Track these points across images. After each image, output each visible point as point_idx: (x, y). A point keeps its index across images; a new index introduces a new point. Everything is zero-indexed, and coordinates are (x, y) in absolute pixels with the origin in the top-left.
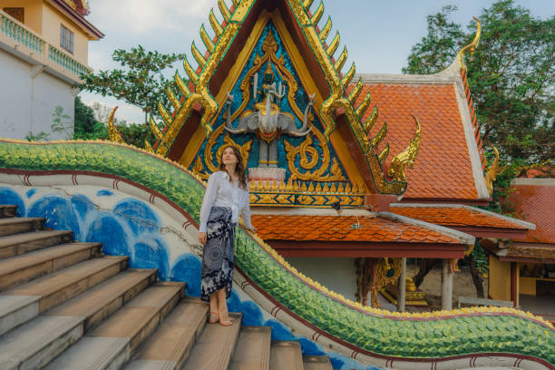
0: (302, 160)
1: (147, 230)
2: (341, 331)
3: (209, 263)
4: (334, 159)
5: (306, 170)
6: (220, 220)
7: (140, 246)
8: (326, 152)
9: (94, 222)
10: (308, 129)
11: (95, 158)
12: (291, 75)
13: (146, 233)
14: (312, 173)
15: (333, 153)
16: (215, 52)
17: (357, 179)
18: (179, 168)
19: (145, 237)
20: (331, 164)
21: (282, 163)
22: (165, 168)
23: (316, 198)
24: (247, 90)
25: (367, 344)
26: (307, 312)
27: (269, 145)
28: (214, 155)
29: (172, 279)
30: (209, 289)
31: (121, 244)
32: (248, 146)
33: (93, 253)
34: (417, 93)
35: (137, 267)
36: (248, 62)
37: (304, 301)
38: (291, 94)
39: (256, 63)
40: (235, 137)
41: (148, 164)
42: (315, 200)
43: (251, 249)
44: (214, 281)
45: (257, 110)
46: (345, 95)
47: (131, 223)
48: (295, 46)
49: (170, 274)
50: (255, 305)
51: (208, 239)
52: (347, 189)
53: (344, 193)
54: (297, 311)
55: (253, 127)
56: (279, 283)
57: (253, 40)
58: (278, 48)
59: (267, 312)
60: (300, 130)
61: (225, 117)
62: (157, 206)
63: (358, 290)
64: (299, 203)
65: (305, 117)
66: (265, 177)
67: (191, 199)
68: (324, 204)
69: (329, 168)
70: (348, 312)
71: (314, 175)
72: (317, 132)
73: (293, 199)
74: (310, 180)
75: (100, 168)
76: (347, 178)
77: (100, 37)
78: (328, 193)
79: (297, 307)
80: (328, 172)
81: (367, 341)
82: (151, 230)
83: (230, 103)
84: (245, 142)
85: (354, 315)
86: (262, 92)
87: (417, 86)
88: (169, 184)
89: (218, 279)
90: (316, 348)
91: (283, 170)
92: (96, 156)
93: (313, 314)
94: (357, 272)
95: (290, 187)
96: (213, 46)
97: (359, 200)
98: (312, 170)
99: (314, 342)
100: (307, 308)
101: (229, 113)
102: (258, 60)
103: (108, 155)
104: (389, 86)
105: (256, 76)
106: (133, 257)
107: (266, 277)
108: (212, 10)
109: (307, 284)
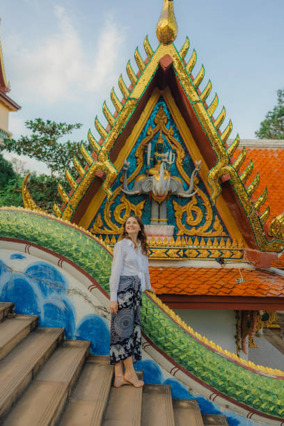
0: (188, 218)
1: (55, 292)
2: (238, 393)
3: (119, 331)
4: (216, 217)
5: (192, 226)
6: (130, 289)
7: (48, 305)
8: (209, 212)
9: (7, 283)
10: (194, 191)
11: (8, 225)
12: (179, 145)
13: (54, 294)
14: (196, 229)
15: (215, 211)
16: (116, 125)
17: (237, 235)
18: (84, 234)
19: (53, 298)
20: (213, 221)
21: (171, 220)
22: (72, 234)
23: (201, 251)
24: (141, 157)
25: (263, 406)
26: (204, 374)
27: (160, 205)
28: (112, 214)
29: (78, 338)
30: (120, 356)
31: (32, 304)
32: (141, 205)
33: (6, 314)
34: (276, 155)
35: (45, 326)
36: (142, 133)
37: (201, 362)
38: (179, 161)
39: (149, 133)
40: (130, 197)
41: (57, 230)
42: (200, 253)
43: (152, 311)
44: (125, 348)
45: (151, 175)
46: (230, 163)
47: (41, 285)
48: (183, 119)
49: (75, 333)
50: (154, 364)
51: (119, 309)
52: (228, 243)
53: (225, 247)
54: (195, 372)
55: (146, 190)
56: (178, 345)
57: (146, 114)
58: (168, 120)
59: (167, 372)
60: (187, 192)
61: (122, 181)
62: (65, 269)
63: (237, 333)
64: (187, 257)
65: (192, 180)
66: (157, 234)
67: (97, 265)
68: (208, 257)
69: (212, 225)
70: (243, 374)
71: (198, 231)
72: (202, 194)
73: (181, 253)
74: (196, 235)
75: (14, 234)
76: (227, 233)
77: (18, 109)
78: (211, 247)
79: (196, 369)
80: (211, 228)
81: (263, 403)
82: (59, 291)
83: (126, 169)
84: (139, 202)
85: (249, 376)
86: (154, 159)
87: (275, 149)
88: (76, 250)
89: (128, 346)
90: (213, 407)
91: (172, 227)
92: (10, 223)
93: (210, 375)
94: (236, 317)
95: (178, 243)
96: (113, 121)
97: (239, 254)
98: (197, 227)
99: (211, 401)
100: (204, 369)
101: (126, 177)
102: (151, 131)
103: (21, 222)
104: (252, 149)
105: (150, 145)
106: (42, 316)
107: (166, 339)
108: (113, 89)
109: (203, 344)
